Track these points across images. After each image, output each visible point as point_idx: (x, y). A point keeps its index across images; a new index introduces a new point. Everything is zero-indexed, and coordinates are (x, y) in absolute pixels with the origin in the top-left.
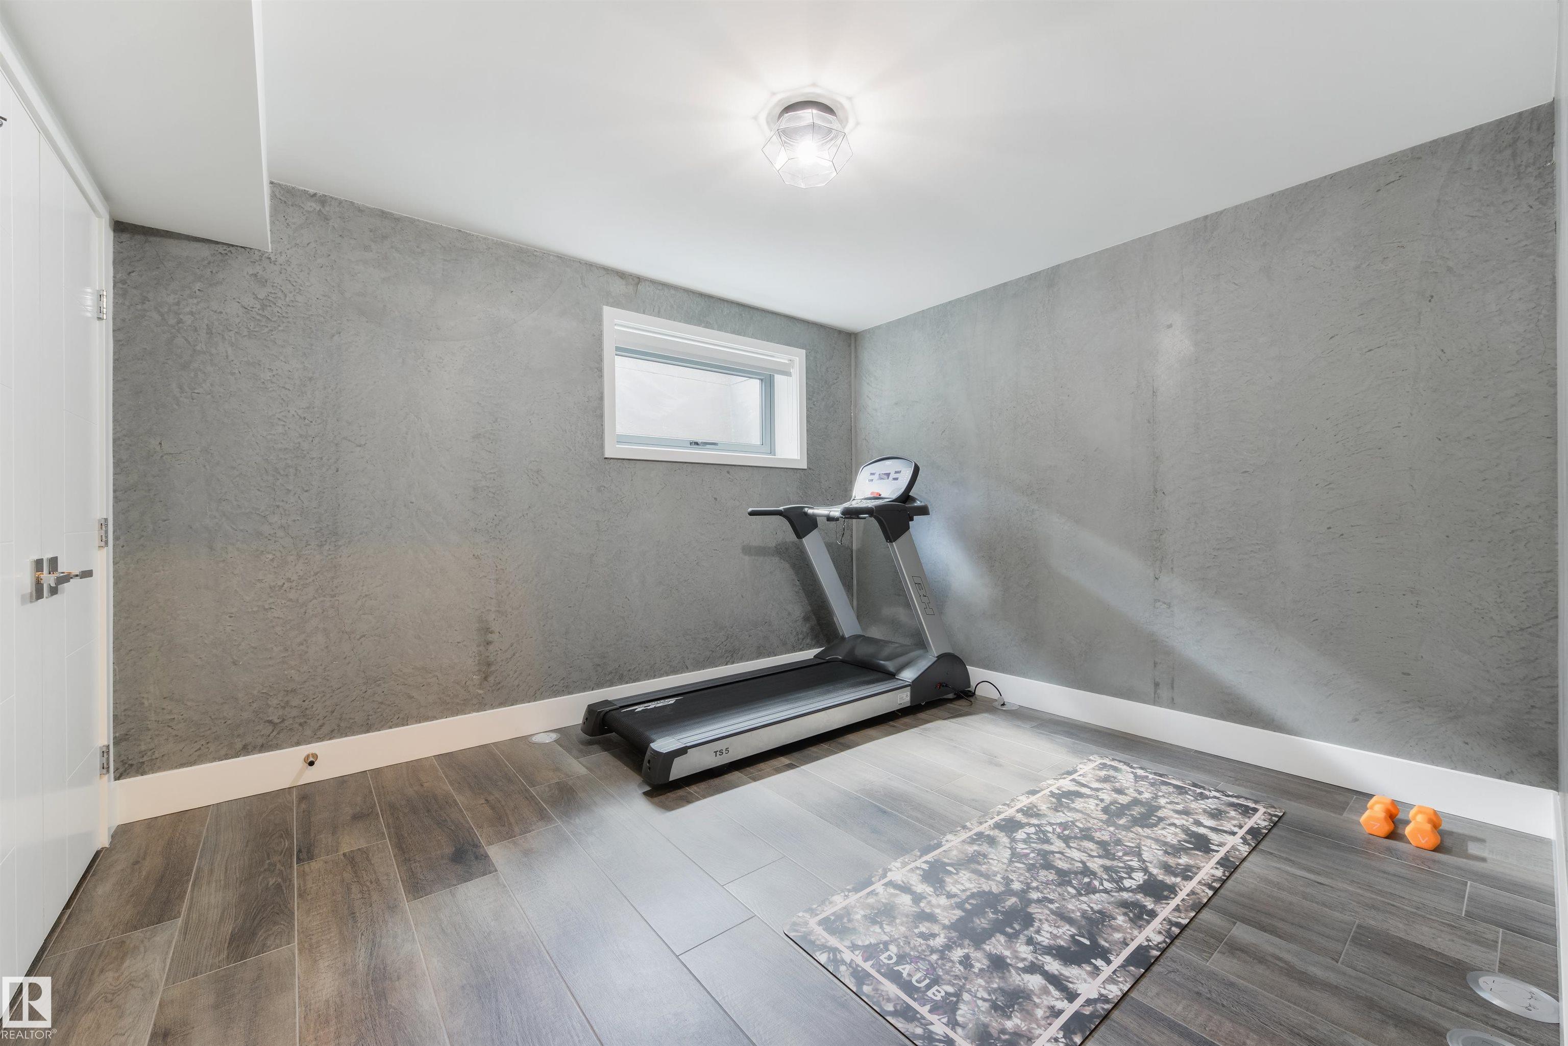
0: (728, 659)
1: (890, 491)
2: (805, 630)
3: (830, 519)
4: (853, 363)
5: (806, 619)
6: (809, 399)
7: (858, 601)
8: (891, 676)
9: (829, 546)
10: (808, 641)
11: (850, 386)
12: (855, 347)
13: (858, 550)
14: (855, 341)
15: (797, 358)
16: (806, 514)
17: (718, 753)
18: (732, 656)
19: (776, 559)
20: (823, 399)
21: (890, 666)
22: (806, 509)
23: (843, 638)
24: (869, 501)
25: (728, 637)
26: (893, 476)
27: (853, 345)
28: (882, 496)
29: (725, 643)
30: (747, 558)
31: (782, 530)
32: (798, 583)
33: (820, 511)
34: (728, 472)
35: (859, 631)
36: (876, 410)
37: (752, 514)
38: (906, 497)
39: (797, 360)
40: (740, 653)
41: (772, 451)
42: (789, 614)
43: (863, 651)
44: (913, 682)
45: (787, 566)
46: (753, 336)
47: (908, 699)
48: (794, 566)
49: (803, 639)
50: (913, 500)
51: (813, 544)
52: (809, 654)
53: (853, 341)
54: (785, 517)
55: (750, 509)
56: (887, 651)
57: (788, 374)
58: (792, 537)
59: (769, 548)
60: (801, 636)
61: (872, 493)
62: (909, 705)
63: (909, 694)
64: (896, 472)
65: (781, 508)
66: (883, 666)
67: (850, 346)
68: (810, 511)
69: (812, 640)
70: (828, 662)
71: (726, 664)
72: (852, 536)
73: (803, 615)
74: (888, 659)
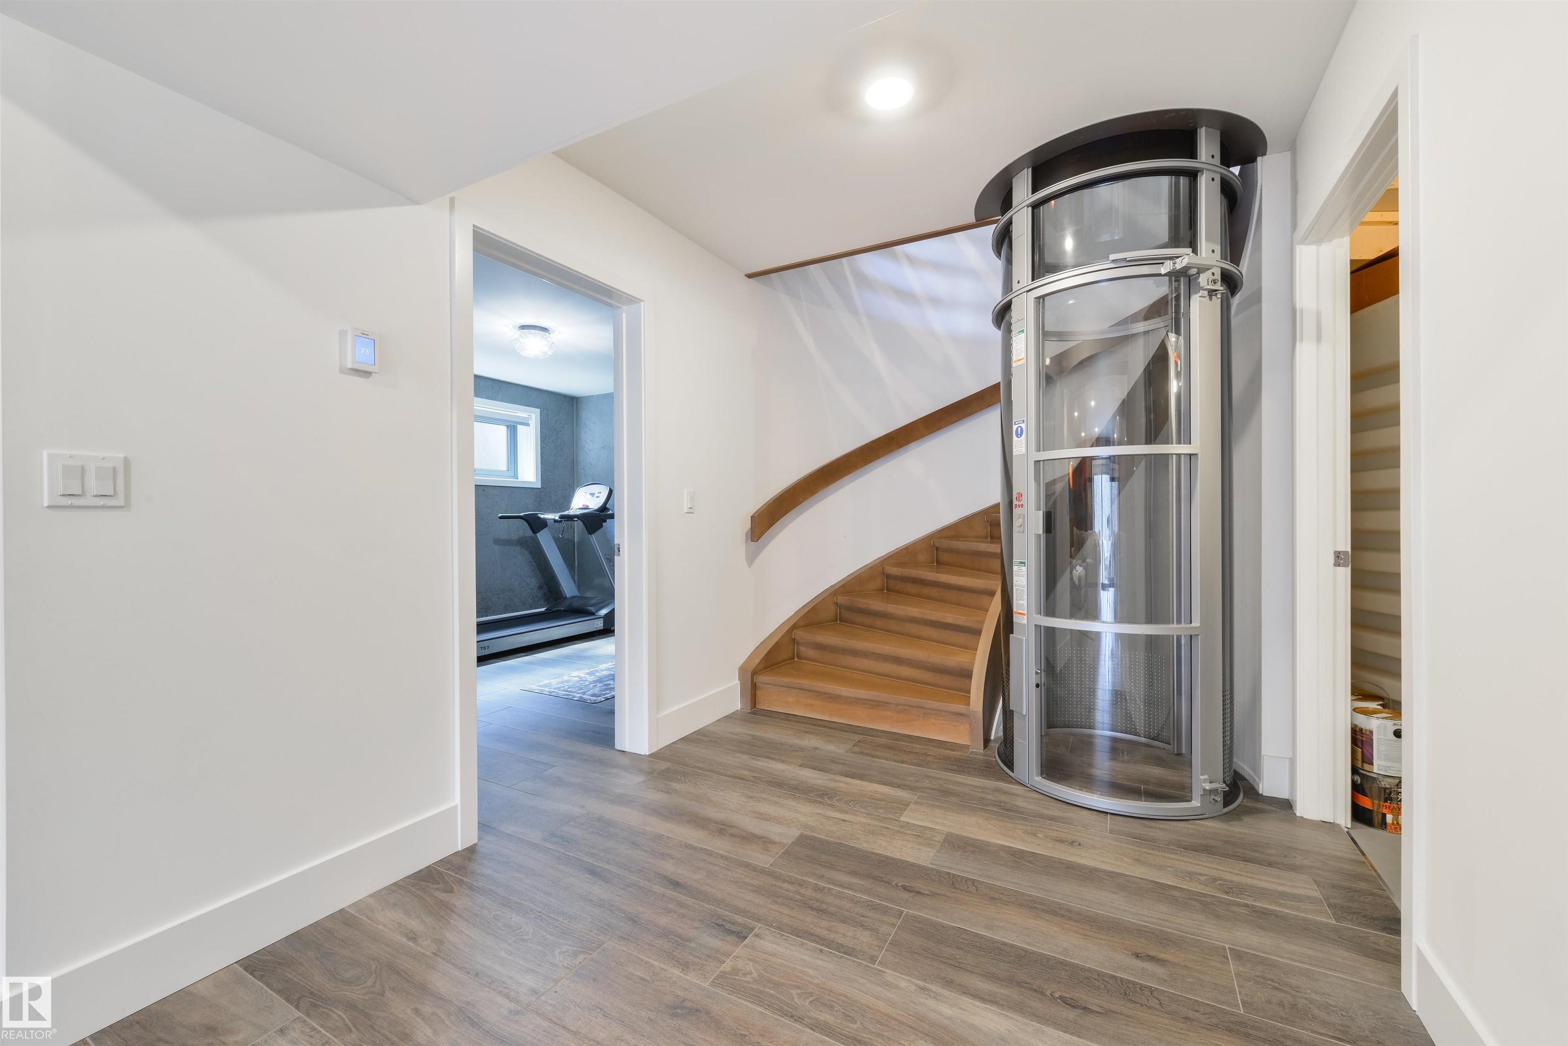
0: (483, 614)
1: (595, 504)
2: (539, 595)
3: (555, 521)
4: (575, 418)
5: (540, 587)
6: (543, 441)
7: (578, 576)
8: (593, 614)
9: (557, 540)
10: (542, 602)
11: (573, 432)
12: (577, 407)
13: (578, 542)
14: (577, 403)
15: (534, 415)
16: (539, 518)
17: (483, 648)
18: (486, 611)
19: (518, 548)
20: (553, 441)
21: (592, 609)
22: (539, 515)
23: (566, 598)
24: (581, 510)
25: (483, 599)
26: (596, 495)
27: (575, 406)
28: (589, 507)
29: (481, 603)
30: (497, 547)
31: (524, 530)
32: (534, 564)
33: (549, 516)
34: (483, 490)
35: (577, 593)
36: (590, 450)
37: (501, 518)
38: (604, 508)
39: (533, 416)
40: (492, 610)
41: (516, 476)
42: (528, 584)
43: (576, 604)
44: (605, 615)
45: (526, 552)
46: (501, 400)
47: (602, 625)
48: (531, 553)
49: (538, 602)
50: (608, 510)
51: (545, 539)
52: (543, 609)
53: (575, 402)
54: (524, 519)
55: (500, 515)
56: (593, 602)
57: (528, 425)
58: (529, 533)
59: (513, 540)
60: (536, 599)
61: (583, 505)
62: (602, 628)
63: (602, 622)
64: (599, 493)
65: (522, 514)
66: (589, 610)
67: (572, 405)
68: (542, 516)
69: (544, 602)
70: (554, 612)
71: (482, 617)
72: (574, 533)
73: (538, 585)
74: (593, 605)
